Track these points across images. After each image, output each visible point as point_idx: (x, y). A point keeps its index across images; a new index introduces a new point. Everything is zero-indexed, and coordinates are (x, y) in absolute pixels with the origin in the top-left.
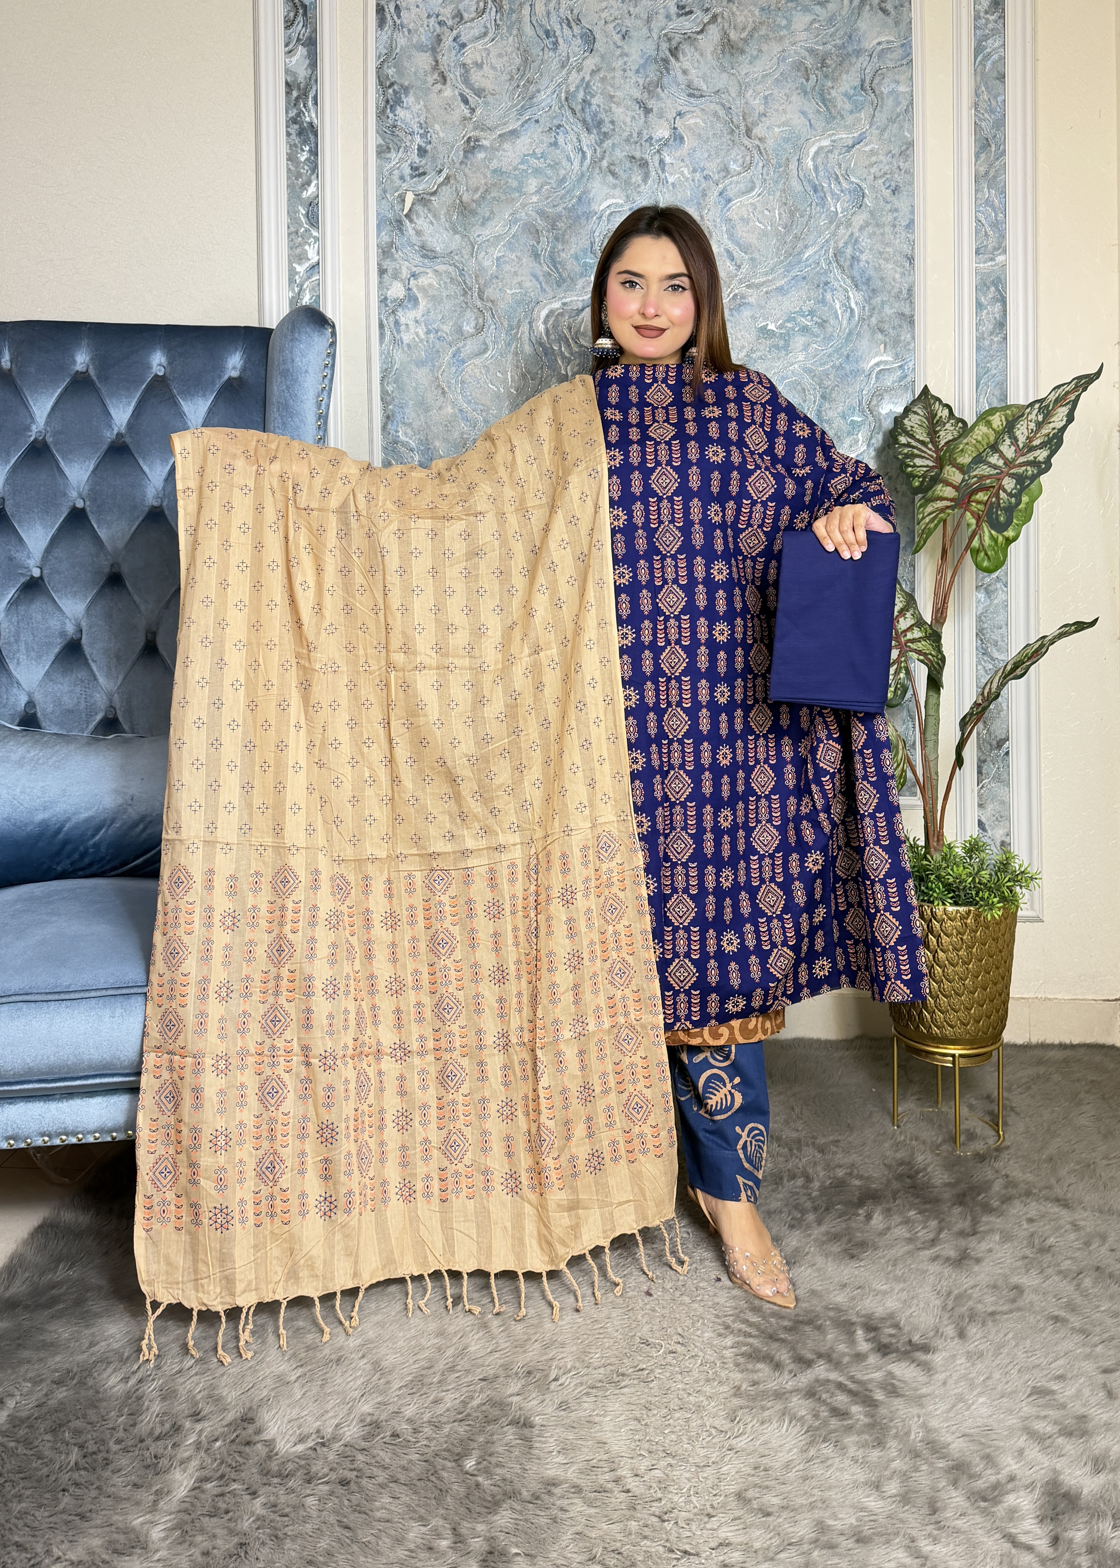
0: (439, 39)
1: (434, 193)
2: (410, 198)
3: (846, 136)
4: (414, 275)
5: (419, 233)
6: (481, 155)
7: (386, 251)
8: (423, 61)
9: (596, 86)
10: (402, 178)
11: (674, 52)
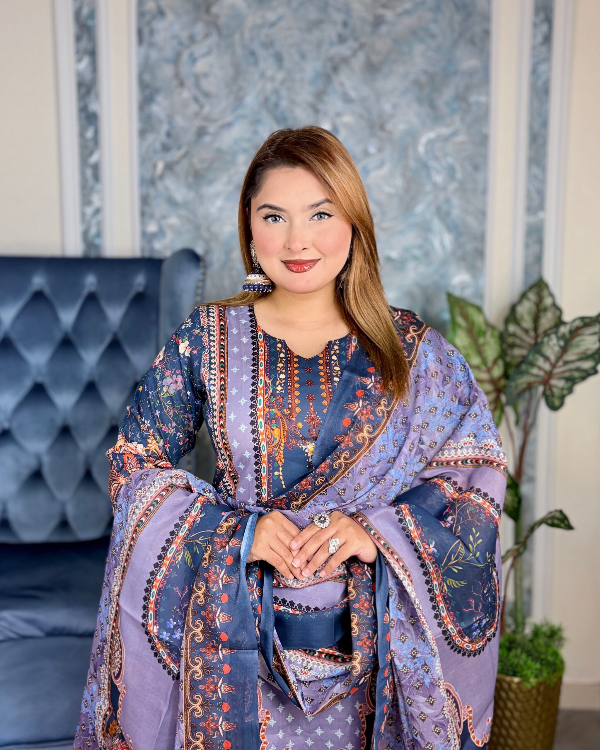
0: (178, 56)
1: (177, 162)
2: (160, 166)
3: (445, 131)
4: (164, 217)
5: (167, 189)
6: (207, 139)
7: (145, 200)
8: (168, 70)
9: (284, 93)
10: (155, 152)
11: (335, 69)
